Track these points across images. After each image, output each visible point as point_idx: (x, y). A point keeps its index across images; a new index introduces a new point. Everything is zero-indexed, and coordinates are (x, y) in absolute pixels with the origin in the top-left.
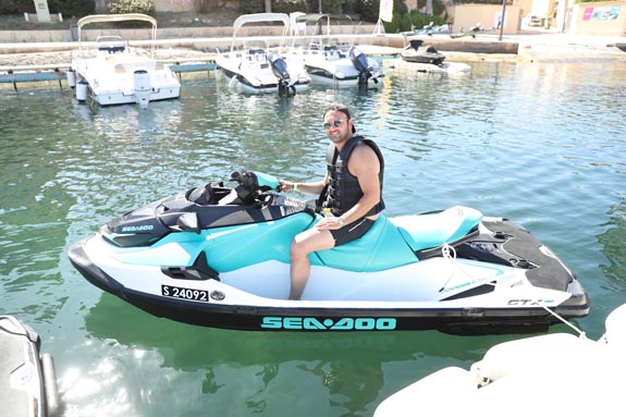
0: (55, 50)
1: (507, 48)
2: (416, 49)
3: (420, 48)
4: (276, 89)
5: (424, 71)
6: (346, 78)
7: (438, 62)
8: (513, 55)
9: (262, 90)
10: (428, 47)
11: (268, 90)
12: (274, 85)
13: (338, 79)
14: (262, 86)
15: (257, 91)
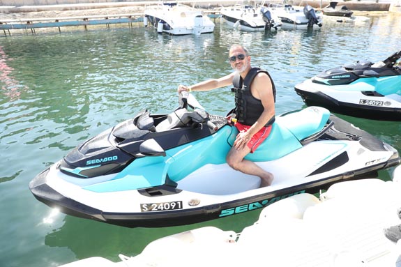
0: (115, 7)
1: (382, 7)
2: (334, 8)
3: (336, 7)
4: (263, 29)
5: (341, 21)
6: (302, 24)
7: (348, 15)
8: (386, 12)
9: (257, 29)
10: (342, 6)
11: (260, 29)
12: (263, 27)
13: (297, 24)
14: (257, 27)
15: (253, 29)
